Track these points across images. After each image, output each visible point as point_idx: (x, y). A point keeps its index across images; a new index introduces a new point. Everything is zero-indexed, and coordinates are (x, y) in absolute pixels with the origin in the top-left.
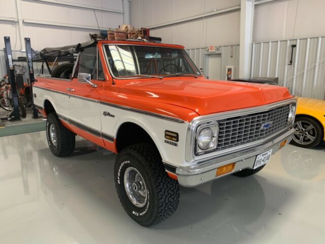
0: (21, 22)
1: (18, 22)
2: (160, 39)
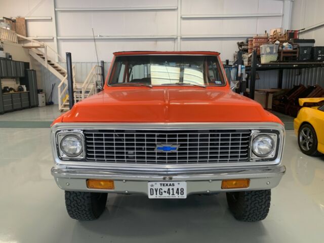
0: (179, 38)
1: (177, 38)
2: (313, 41)
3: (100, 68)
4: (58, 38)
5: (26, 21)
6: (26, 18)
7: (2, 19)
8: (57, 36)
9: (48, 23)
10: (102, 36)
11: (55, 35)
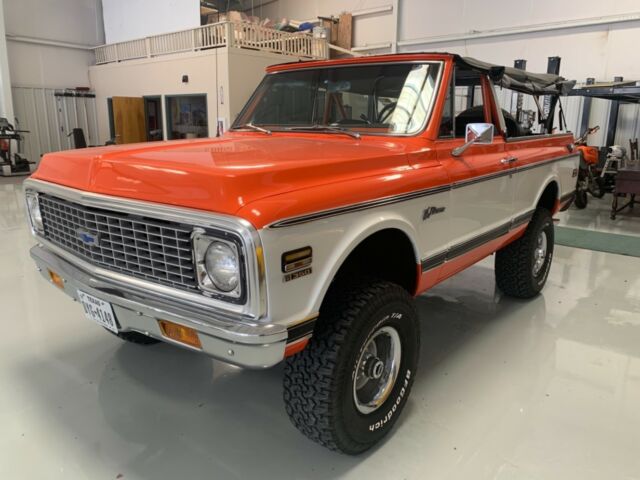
3: (466, 99)
4: (399, 44)
5: (354, 19)
6: (353, 14)
7: (317, 20)
8: (398, 39)
9: (386, 17)
10: (479, 32)
11: (394, 40)
